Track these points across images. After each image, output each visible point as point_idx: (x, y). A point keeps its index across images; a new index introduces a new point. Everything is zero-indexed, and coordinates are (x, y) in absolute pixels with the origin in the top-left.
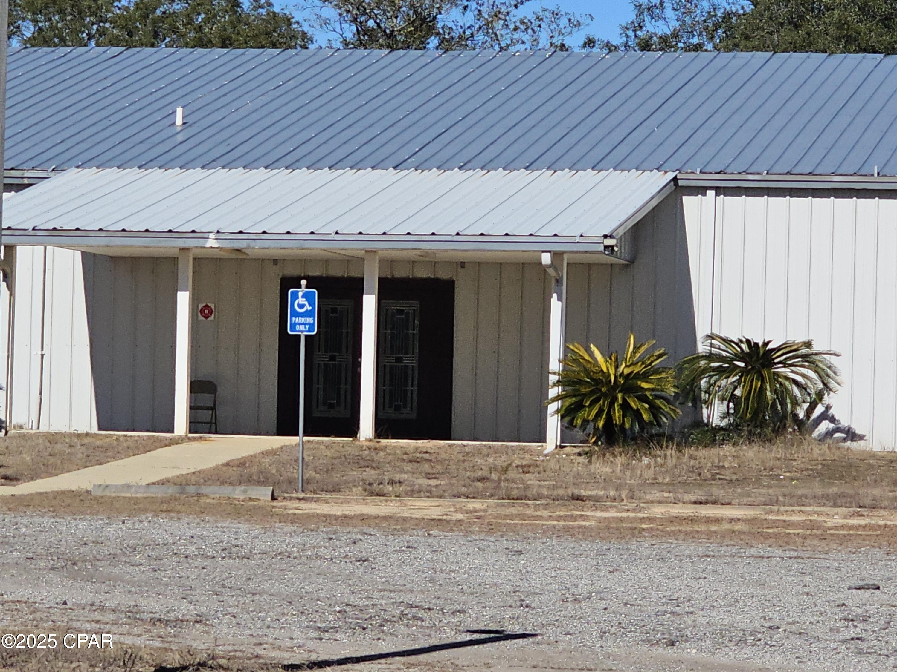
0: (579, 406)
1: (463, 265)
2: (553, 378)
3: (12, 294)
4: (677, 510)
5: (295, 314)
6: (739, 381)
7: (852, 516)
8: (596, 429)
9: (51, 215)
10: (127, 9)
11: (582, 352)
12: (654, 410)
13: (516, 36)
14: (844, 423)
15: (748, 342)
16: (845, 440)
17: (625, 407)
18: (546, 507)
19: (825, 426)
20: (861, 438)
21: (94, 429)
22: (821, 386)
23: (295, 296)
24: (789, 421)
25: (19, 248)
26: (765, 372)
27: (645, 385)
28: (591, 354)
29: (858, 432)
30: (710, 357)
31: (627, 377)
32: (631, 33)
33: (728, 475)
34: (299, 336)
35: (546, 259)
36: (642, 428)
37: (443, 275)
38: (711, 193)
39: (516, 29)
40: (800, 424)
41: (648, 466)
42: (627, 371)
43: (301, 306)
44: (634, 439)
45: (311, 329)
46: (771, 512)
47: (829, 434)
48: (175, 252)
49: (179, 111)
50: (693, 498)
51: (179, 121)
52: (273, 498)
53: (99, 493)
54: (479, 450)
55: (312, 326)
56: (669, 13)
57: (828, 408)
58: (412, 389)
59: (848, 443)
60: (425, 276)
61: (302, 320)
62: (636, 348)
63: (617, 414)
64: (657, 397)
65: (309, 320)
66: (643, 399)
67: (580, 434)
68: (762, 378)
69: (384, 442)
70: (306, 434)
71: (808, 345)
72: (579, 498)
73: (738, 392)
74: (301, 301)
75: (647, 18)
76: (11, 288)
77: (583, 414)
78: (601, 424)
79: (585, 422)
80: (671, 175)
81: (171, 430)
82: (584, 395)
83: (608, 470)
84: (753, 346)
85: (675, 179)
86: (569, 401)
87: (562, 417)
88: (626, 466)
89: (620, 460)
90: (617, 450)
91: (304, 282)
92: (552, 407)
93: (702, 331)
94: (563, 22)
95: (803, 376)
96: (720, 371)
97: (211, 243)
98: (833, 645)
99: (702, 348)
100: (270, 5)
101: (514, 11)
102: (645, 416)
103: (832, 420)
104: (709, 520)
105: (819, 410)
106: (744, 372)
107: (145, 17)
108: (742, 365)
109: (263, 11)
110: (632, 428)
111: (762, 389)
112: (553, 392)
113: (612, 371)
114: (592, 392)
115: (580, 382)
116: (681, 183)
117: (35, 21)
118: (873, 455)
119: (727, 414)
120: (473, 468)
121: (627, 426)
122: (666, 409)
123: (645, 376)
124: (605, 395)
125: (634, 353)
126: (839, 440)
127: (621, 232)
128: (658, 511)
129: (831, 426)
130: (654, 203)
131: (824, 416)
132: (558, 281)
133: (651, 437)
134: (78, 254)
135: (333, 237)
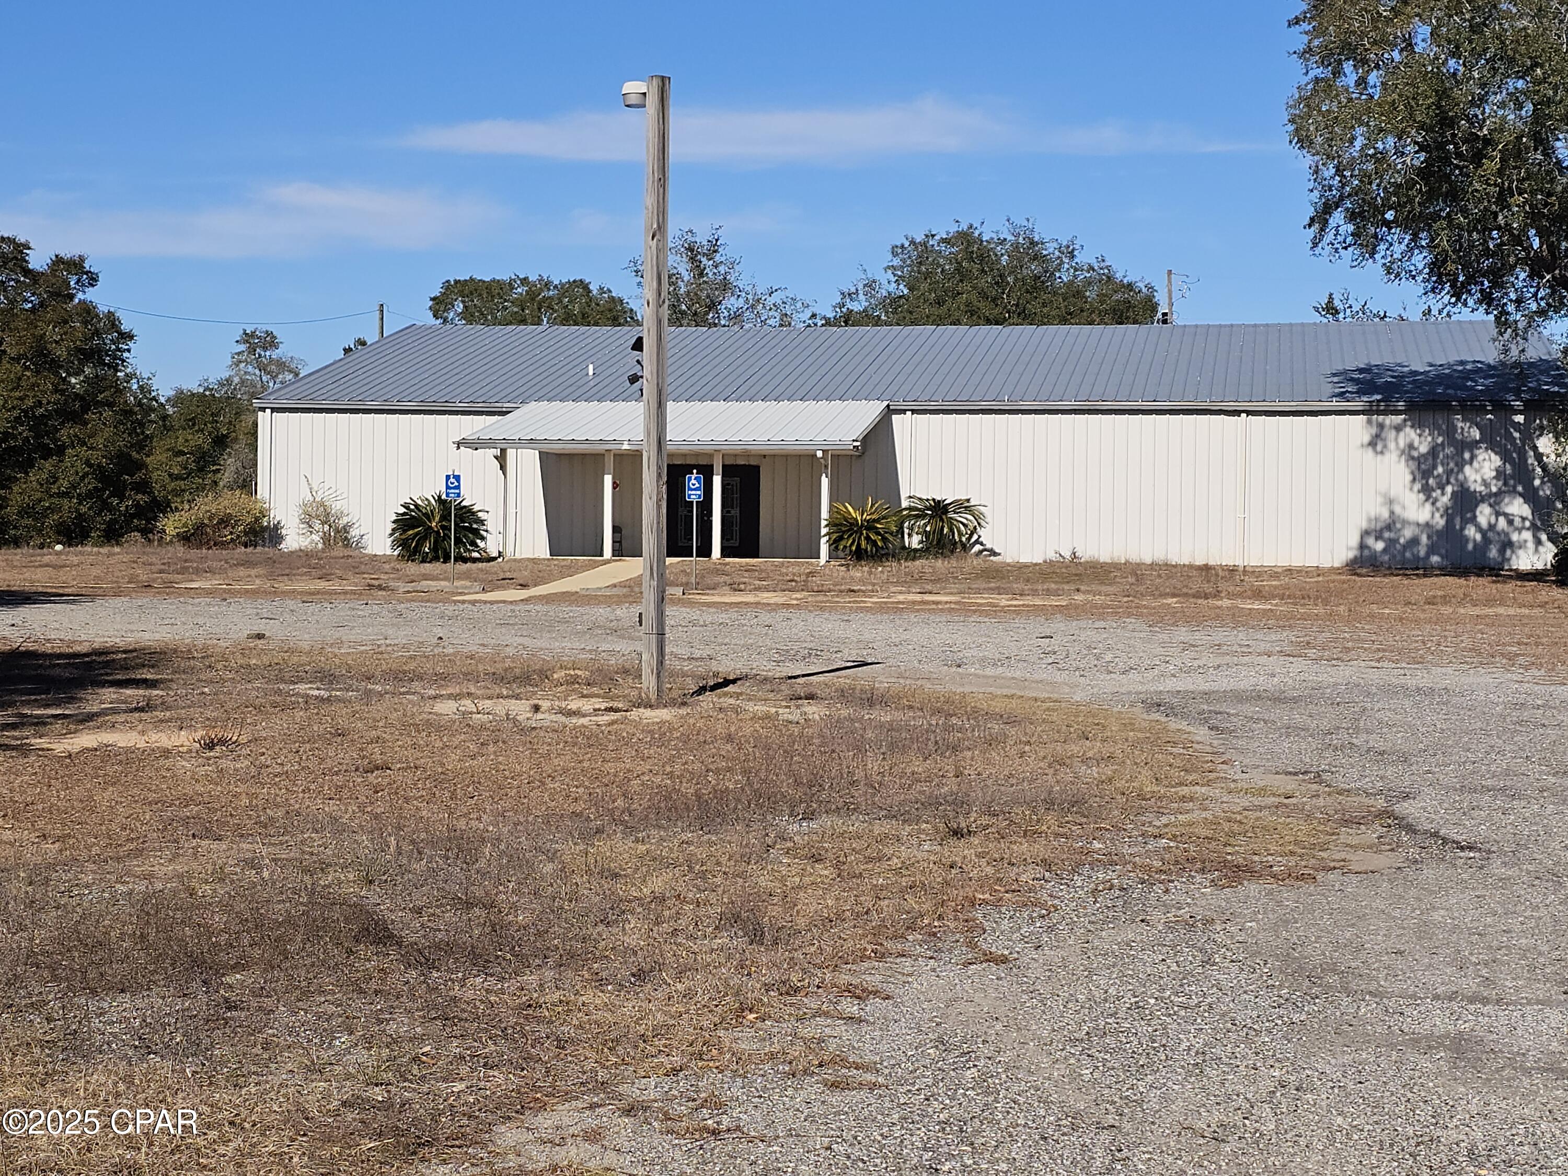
0: (841, 538)
1: (765, 456)
2: (824, 523)
3: (505, 477)
4: (911, 597)
5: (690, 489)
6: (929, 522)
7: (1012, 600)
8: (851, 551)
9: (527, 431)
10: (521, 294)
11: (841, 507)
12: (884, 539)
13: (770, 314)
14: (989, 546)
15: (934, 500)
16: (990, 556)
17: (868, 538)
18: (837, 596)
19: (978, 547)
20: (999, 554)
21: (548, 556)
22: (976, 524)
23: (690, 479)
24: (959, 545)
25: (508, 450)
26: (944, 517)
27: (879, 526)
28: (846, 508)
29: (997, 551)
30: (910, 509)
31: (868, 521)
32: (838, 310)
33: (928, 576)
34: (692, 502)
35: (819, 454)
36: (877, 551)
37: (753, 462)
38: (909, 413)
39: (770, 309)
40: (964, 546)
41: (882, 572)
42: (868, 518)
43: (694, 485)
44: (872, 557)
45: (700, 497)
46: (964, 598)
47: (981, 552)
48: (603, 452)
49: (591, 367)
50: (918, 590)
51: (591, 373)
52: (684, 594)
53: (584, 592)
54: (783, 563)
55: (700, 496)
56: (862, 297)
57: (979, 537)
58: (736, 528)
59: (992, 558)
60: (743, 463)
61: (693, 492)
62: (873, 505)
63: (863, 543)
64: (886, 533)
65: (699, 492)
66: (878, 534)
67: (841, 554)
68: (942, 520)
69: (728, 560)
70: (697, 556)
71: (968, 501)
72: (853, 591)
73: (928, 529)
74: (693, 481)
75: (848, 301)
76: (505, 474)
77: (843, 543)
78: (854, 548)
79: (845, 547)
80: (886, 403)
81: (602, 555)
82: (844, 532)
83: (859, 575)
84: (938, 503)
85: (888, 406)
86: (834, 536)
87: (830, 546)
88: (870, 573)
89: (866, 569)
90: (863, 563)
91: (695, 471)
92: (824, 540)
93: (904, 494)
94: (799, 305)
95: (966, 519)
96: (917, 516)
97: (626, 446)
98: (1044, 666)
99: (905, 504)
100: (610, 291)
101: (769, 298)
102: (879, 544)
103: (982, 544)
104: (934, 603)
105: (975, 537)
106: (932, 517)
107: (533, 299)
108: (929, 512)
109: (606, 295)
110: (872, 550)
111: (943, 527)
112: (824, 531)
113: (859, 518)
114: (848, 531)
115: (841, 524)
116: (891, 407)
117: (463, 302)
118: (1009, 565)
119: (921, 542)
120: (782, 574)
121: (869, 549)
122: (891, 538)
123: (877, 521)
124: (856, 532)
125: (871, 507)
126: (986, 556)
127: (861, 438)
128: (901, 598)
129: (981, 548)
130: (877, 420)
131: (977, 542)
132: (826, 467)
133: (883, 555)
134: (537, 452)
135: (697, 442)
